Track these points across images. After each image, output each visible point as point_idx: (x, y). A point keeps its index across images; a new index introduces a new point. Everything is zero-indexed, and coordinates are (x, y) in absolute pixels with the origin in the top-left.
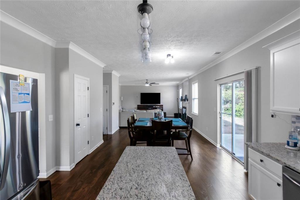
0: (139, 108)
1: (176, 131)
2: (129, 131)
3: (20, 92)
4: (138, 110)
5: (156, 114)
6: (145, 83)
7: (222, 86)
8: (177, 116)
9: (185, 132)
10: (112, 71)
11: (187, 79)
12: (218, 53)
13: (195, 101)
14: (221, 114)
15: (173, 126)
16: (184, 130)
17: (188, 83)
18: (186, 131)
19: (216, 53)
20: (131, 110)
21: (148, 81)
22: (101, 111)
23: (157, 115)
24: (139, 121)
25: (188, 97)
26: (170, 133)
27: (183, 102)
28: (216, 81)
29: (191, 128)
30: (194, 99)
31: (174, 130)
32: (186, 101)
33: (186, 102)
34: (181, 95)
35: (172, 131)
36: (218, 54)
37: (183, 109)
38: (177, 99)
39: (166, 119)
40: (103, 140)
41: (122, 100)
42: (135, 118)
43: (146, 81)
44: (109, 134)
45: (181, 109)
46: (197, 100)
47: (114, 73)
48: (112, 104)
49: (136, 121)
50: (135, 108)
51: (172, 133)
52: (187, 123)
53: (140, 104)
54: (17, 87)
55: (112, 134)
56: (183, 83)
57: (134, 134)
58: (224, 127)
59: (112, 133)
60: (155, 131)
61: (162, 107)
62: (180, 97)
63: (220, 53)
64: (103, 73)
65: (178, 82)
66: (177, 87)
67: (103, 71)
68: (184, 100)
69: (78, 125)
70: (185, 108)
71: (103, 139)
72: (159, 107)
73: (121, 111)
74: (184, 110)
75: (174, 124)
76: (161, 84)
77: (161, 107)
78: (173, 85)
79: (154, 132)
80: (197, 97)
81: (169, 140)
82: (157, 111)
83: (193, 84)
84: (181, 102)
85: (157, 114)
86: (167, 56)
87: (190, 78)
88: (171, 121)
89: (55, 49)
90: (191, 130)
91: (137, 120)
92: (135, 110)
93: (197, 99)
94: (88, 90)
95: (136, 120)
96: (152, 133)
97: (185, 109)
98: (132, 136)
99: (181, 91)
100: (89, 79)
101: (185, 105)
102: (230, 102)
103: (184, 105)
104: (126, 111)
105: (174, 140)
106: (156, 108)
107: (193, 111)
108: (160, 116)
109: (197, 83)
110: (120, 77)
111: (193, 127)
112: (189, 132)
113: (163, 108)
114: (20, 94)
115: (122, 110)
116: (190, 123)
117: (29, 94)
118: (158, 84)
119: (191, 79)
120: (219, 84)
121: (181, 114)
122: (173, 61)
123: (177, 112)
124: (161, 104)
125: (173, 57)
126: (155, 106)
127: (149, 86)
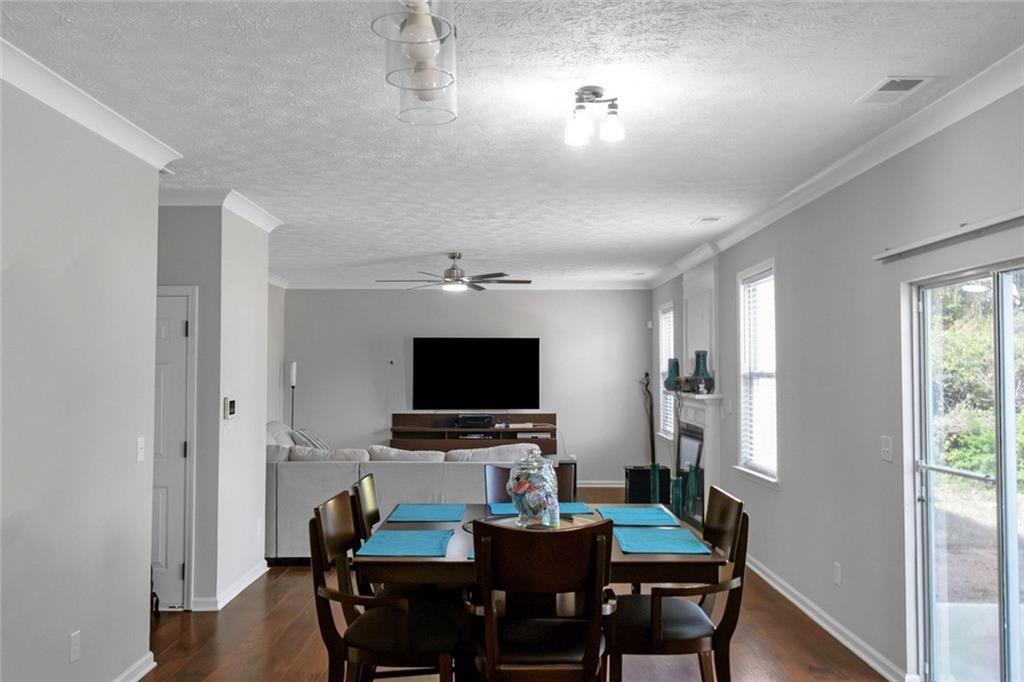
0: (405, 434)
1: (637, 589)
2: (322, 593)
4: (394, 451)
5: (503, 473)
6: (442, 273)
7: (929, 293)
8: (643, 485)
9: (699, 597)
10: (223, 194)
11: (707, 252)
12: (907, 85)
13: (755, 387)
14: (923, 475)
15: (615, 557)
16: (688, 586)
17: (710, 278)
18: (703, 592)
19: (892, 86)
20: (347, 451)
21: (460, 265)
22: (141, 457)
23: (511, 483)
24: (391, 524)
25: (712, 366)
26: (600, 609)
27: (679, 398)
28: (891, 265)
29: (739, 570)
30: (751, 377)
31: (623, 589)
32: (702, 387)
33: (698, 397)
34: (666, 351)
35: (610, 594)
36: (907, 93)
37: (685, 441)
38: (647, 375)
39: (570, 508)
40: (151, 654)
41: (294, 382)
42: (369, 504)
43: (450, 263)
44: (194, 609)
45: (671, 438)
46: (773, 381)
47: (238, 208)
48: (223, 408)
49: (376, 526)
50: (378, 433)
51: (608, 609)
52: (712, 535)
53: (406, 408)
55: (220, 607)
56: (680, 277)
57: (358, 614)
58: (943, 554)
59: (216, 603)
60: (500, 595)
61: (550, 425)
62: (664, 367)
63: (918, 82)
64: (161, 209)
65: (648, 273)
66: (645, 301)
67: (163, 193)
68: (687, 381)
70: (695, 433)
72: (530, 426)
73: (285, 455)
74: (689, 445)
75: (628, 545)
76: (544, 282)
77: (540, 426)
79: (486, 602)
80: (771, 367)
81: (591, 660)
82: (518, 454)
83: (749, 280)
84: (671, 398)
85: (513, 474)
86: (580, 100)
87: (724, 245)
88: (607, 527)
90: (736, 583)
91: (383, 518)
92: (377, 448)
93: (769, 376)
95: (375, 517)
96: (480, 611)
97: (696, 444)
98: (342, 627)
99: (666, 326)
101: (691, 412)
102: (969, 396)
103: (689, 418)
104: (313, 457)
105: (625, 657)
106: (511, 437)
107: (744, 453)
108: (530, 489)
109: (772, 277)
110: (274, 237)
111: (752, 562)
112: (720, 600)
113: (553, 432)
115: (288, 444)
116: (728, 541)
119: (731, 250)
120: (911, 284)
121: (667, 471)
122: (615, 132)
123: (643, 462)
124: (544, 408)
125: (613, 106)
126: (508, 419)
127: (464, 292)
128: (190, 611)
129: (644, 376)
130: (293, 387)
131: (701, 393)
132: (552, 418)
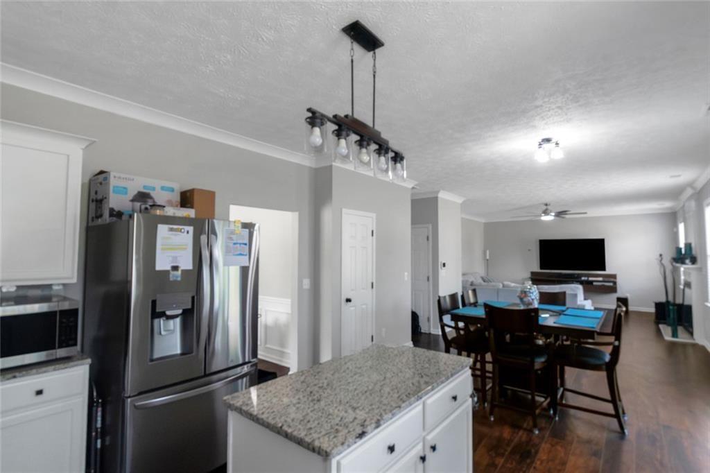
0: (537, 279)
3: (235, 242)
4: (513, 284)
6: (541, 212)
10: (438, 192)
11: (689, 192)
20: (493, 284)
21: (549, 207)
22: (406, 279)
32: (687, 261)
34: (682, 243)
38: (661, 255)
41: (488, 257)
43: (545, 207)
44: (432, 332)
45: (682, 287)
47: (443, 195)
48: (440, 265)
50: (524, 279)
53: (537, 269)
54: (232, 236)
56: (683, 206)
61: (612, 280)
64: (412, 200)
65: (667, 204)
66: (672, 218)
67: (412, 195)
69: (348, 300)
71: (412, 340)
72: (601, 279)
73: (469, 283)
77: (606, 279)
78: (660, 211)
83: (707, 206)
89: (316, 170)
90: (617, 343)
94: (372, 235)
100: (374, 215)
101: (687, 274)
103: (687, 278)
106: (592, 282)
113: (615, 283)
114: (235, 244)
117: (246, 244)
118: (586, 213)
119: (701, 189)
122: (558, 155)
123: (663, 300)
124: (609, 271)
125: (557, 144)
126: (589, 276)
127: (552, 221)
128: (430, 334)
129: (658, 256)
130: (488, 260)
131: (687, 264)
132: (614, 276)
